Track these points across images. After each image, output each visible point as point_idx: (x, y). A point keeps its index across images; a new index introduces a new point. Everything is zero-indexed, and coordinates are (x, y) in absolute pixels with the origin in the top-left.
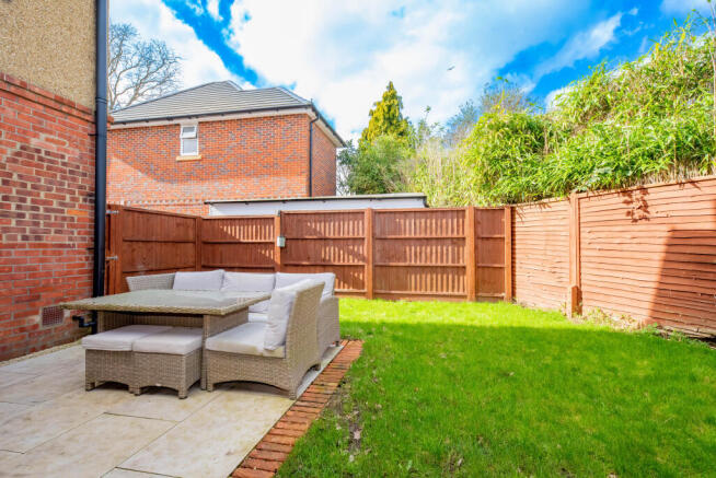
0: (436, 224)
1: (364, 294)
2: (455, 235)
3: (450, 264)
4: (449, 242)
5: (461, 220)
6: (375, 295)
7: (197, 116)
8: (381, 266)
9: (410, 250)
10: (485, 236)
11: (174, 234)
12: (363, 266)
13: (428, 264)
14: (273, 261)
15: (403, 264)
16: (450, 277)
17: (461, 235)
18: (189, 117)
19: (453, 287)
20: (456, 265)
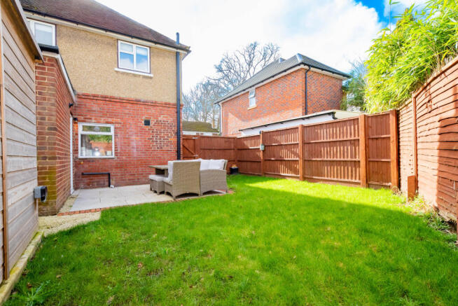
0: (340, 131)
1: (298, 178)
2: (353, 138)
3: (349, 159)
4: (348, 143)
5: (356, 126)
6: (304, 179)
7: (253, 86)
8: (308, 161)
9: (324, 150)
10: (374, 137)
11: (224, 145)
12: (297, 161)
13: (335, 159)
14: (259, 157)
15: (319, 159)
16: (350, 168)
17: (357, 138)
18: (250, 87)
19: (352, 176)
20: (354, 160)
